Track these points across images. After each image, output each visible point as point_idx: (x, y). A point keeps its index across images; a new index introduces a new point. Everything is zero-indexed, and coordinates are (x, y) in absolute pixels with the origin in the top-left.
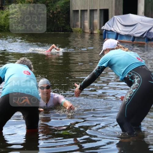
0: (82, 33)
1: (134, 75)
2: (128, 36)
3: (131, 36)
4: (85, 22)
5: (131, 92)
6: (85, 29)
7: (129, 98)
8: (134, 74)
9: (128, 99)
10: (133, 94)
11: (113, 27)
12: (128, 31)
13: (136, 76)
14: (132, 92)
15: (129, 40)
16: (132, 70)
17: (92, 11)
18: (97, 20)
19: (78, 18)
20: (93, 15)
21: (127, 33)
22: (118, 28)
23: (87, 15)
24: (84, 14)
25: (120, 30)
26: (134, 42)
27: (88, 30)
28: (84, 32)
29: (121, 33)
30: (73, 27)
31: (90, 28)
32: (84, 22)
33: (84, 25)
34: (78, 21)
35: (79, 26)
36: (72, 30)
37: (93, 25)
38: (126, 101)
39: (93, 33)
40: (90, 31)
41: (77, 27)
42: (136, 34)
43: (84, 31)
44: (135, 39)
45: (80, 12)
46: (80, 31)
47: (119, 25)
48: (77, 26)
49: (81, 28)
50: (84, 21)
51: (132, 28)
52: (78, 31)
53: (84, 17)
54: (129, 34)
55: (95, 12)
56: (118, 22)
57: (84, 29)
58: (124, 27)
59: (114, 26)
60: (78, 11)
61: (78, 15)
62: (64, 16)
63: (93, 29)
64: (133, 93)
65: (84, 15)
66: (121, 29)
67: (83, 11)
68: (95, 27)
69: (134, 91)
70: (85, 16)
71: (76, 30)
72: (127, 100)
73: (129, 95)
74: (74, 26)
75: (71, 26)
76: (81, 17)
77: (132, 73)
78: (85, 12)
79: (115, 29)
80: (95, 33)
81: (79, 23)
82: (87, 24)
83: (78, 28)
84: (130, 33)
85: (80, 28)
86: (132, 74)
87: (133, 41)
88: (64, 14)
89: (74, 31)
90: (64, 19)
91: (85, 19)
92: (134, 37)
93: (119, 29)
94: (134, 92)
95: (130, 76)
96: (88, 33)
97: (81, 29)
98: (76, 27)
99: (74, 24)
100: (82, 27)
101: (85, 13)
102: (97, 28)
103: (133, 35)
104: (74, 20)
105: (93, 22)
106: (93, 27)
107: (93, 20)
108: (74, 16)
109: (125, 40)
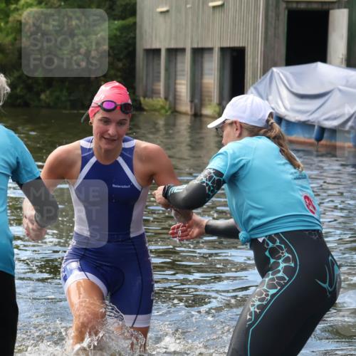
0: (169, 113)
1: (282, 250)
2: (306, 125)
3: (314, 126)
4: (178, 81)
5: (264, 296)
6: (178, 101)
7: (258, 311)
8: (283, 246)
9: (255, 312)
10: (270, 300)
11: (267, 100)
12: (307, 112)
14: (267, 295)
15: (310, 138)
16: (282, 233)
17: (199, 53)
18: (212, 78)
19: (159, 73)
20: (202, 63)
21: (303, 118)
22: (282, 102)
23: (183, 63)
24: (176, 59)
25: (286, 108)
26: (323, 142)
27: (185, 106)
28: (175, 112)
29: (287, 118)
30: (144, 97)
31: (192, 101)
32: (175, 84)
33: (175, 91)
34: (159, 81)
35: (162, 95)
36: (140, 104)
37: (201, 91)
38: (249, 317)
39: (201, 115)
40: (191, 108)
41: (154, 95)
42: (327, 119)
43: (175, 108)
44: (325, 135)
45: (163, 53)
46: (163, 107)
47: (285, 93)
48: (154, 93)
49: (166, 99)
50: (175, 79)
51: (318, 102)
52: (159, 107)
53: (176, 67)
54: (308, 121)
55: (206, 56)
56: (283, 86)
57: (175, 103)
58: (298, 100)
59: (270, 98)
60: (158, 51)
61: (159, 64)
62: (120, 65)
63: (202, 105)
64: (269, 298)
65: (176, 64)
66: (288, 106)
67: (174, 53)
68: (207, 99)
69: (272, 292)
70: (179, 66)
71: (153, 106)
72: (251, 315)
73: (257, 303)
74: (148, 93)
75: (137, 94)
76: (167, 70)
77: (278, 241)
78: (178, 53)
79: (273, 106)
80: (207, 116)
81: (161, 86)
82: (183, 88)
83: (159, 101)
84: (312, 118)
85: (163, 99)
86: (278, 243)
87: (319, 138)
88: (119, 60)
89: (146, 108)
90: (119, 74)
91: (178, 73)
92: (322, 130)
93: (284, 106)
94: (273, 295)
96: (185, 114)
97: (168, 103)
98: (152, 98)
99: (146, 86)
100: (171, 98)
101: (179, 58)
102: (211, 101)
103: (319, 122)
104: (147, 75)
105: (201, 83)
106: (201, 95)
107: (202, 78)
108: (147, 66)
109: (299, 136)
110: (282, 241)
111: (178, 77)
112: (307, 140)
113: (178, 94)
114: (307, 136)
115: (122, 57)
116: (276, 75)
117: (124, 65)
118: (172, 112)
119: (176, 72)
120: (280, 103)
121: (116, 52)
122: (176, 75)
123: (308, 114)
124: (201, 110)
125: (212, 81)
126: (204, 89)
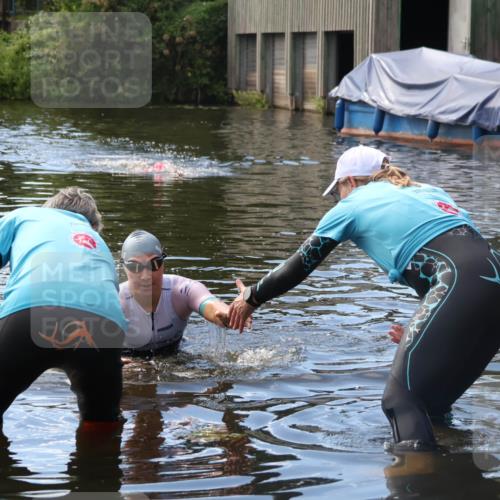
0: (266, 108)
1: (433, 261)
2: (416, 120)
3: (427, 121)
4: (276, 71)
5: (423, 313)
6: (276, 94)
7: (417, 331)
8: (432, 258)
9: (415, 332)
11: (366, 91)
12: (416, 105)
13: (440, 264)
15: (421, 135)
17: (300, 38)
18: (314, 67)
19: (255, 61)
20: (304, 50)
21: (413, 111)
22: (385, 94)
23: (282, 49)
24: (273, 45)
25: (390, 101)
26: (437, 139)
27: (284, 100)
28: (274, 107)
29: (392, 112)
30: (237, 90)
31: (292, 94)
32: (273, 74)
33: (273, 83)
34: (254, 71)
35: (258, 87)
36: (233, 97)
37: (303, 83)
38: (407, 339)
39: (304, 110)
40: (292, 102)
41: (249, 88)
42: (443, 113)
43: (273, 102)
44: (441, 131)
45: (259, 39)
46: (259, 101)
47: (388, 83)
48: (249, 85)
49: (262, 91)
50: (273, 69)
51: (430, 93)
52: (254, 101)
53: (273, 55)
54: (419, 115)
55: (308, 42)
56: (385, 76)
57: (273, 97)
58: (404, 91)
59: (370, 88)
60: (253, 37)
61: (254, 52)
62: (210, 53)
63: (304, 98)
64: (429, 314)
65: (273, 51)
66: (393, 98)
67: (271, 38)
68: (309, 91)
69: (432, 306)
70: (277, 54)
71: (247, 100)
72: (410, 336)
73: (417, 322)
74: (242, 86)
75: (229, 85)
76: (263, 58)
77: (425, 255)
78: (276, 39)
79: (374, 98)
80: (309, 111)
81: (257, 77)
82: (282, 79)
83: (254, 94)
84: (424, 111)
85: (259, 92)
87: (433, 135)
88: (208, 47)
89: (240, 102)
90: (208, 63)
91: (276, 62)
92: (437, 125)
93: (387, 98)
94: (434, 311)
95: (420, 264)
96: (285, 108)
97: (264, 96)
98: (246, 90)
99: (240, 78)
100: (268, 90)
101: (277, 44)
102: (314, 93)
103: (433, 116)
104: (240, 65)
105: (303, 74)
106: (303, 88)
107: (303, 67)
108: (240, 53)
109: (405, 132)
110: (429, 254)
111: (276, 66)
112: (415, 137)
113: (276, 85)
114: (416, 132)
115: (211, 43)
116: (376, 62)
117: (214, 52)
118: (270, 107)
119: (273, 60)
120: (382, 94)
121: (204, 37)
122: (273, 65)
123: (418, 107)
124: (302, 104)
125: (315, 71)
126: (306, 80)
